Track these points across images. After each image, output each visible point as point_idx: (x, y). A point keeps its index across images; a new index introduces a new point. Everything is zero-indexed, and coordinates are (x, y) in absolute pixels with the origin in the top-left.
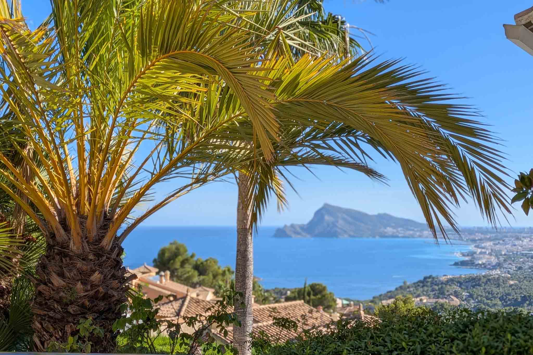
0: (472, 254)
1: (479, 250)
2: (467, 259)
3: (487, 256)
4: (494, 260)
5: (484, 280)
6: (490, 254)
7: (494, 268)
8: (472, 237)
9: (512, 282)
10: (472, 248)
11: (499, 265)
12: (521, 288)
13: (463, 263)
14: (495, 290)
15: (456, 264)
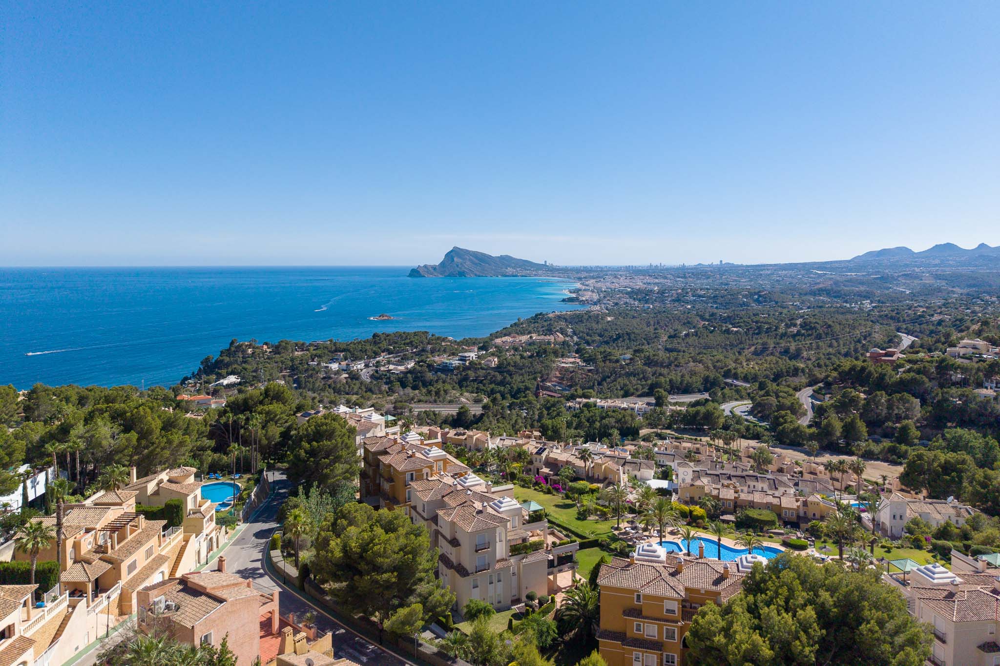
0: (577, 291)
1: (584, 288)
2: (574, 295)
3: (590, 293)
4: (595, 297)
5: (586, 317)
6: (593, 291)
7: (595, 304)
8: (579, 275)
9: (609, 319)
10: (578, 285)
11: (599, 302)
12: (616, 324)
13: (571, 300)
14: (595, 326)
15: (564, 300)
